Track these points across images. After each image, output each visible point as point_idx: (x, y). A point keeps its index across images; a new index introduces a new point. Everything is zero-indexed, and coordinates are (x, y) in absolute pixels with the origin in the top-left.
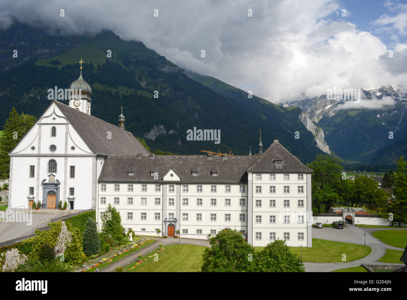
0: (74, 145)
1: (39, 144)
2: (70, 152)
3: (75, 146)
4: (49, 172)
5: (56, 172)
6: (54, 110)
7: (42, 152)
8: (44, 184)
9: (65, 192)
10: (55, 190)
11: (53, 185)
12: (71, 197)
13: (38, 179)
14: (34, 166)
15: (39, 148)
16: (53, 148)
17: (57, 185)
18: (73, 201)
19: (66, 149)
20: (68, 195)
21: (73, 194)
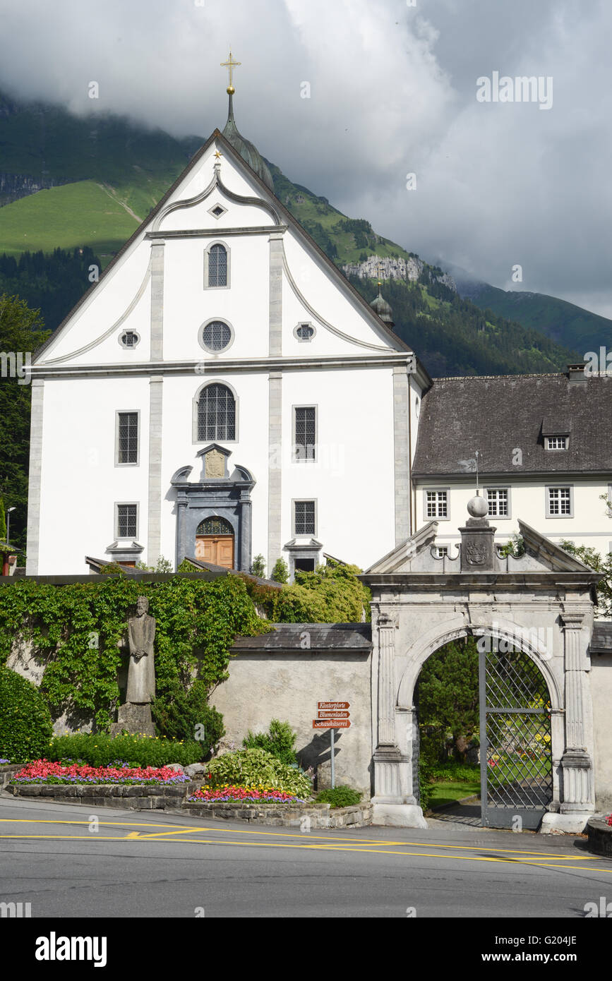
0: (307, 318)
1: (152, 319)
2: (292, 348)
3: (314, 324)
4: (202, 437)
5: (232, 436)
6: (217, 173)
7: (171, 356)
8: (183, 490)
9: (274, 521)
10: (230, 516)
11: (219, 494)
12: (304, 540)
13: (155, 468)
14: (134, 416)
15: (157, 336)
16: (217, 334)
17: (239, 488)
18: (313, 560)
19: (275, 335)
20: (287, 533)
21: (311, 529)
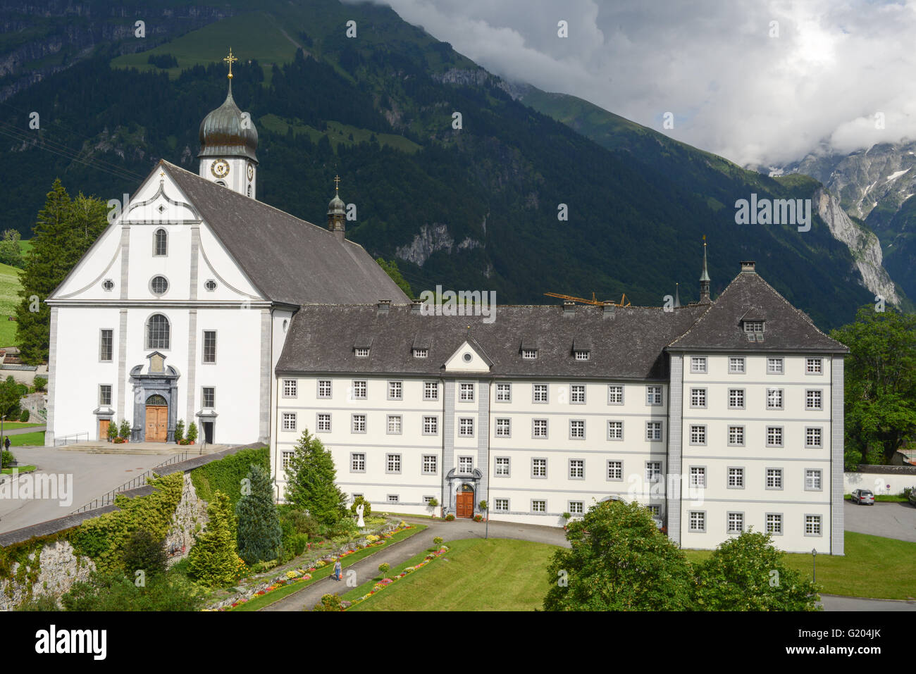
0: (213, 277)
1: (122, 274)
2: (203, 295)
3: (217, 281)
4: (150, 346)
5: (167, 347)
6: (162, 186)
7: (133, 296)
8: (138, 379)
9: (191, 399)
10: (166, 395)
11: (159, 381)
12: (207, 411)
13: (122, 364)
14: (110, 332)
15: (124, 284)
16: (160, 285)
17: (170, 379)
18: (212, 423)
19: (193, 286)
20: (198, 406)
21: (212, 404)
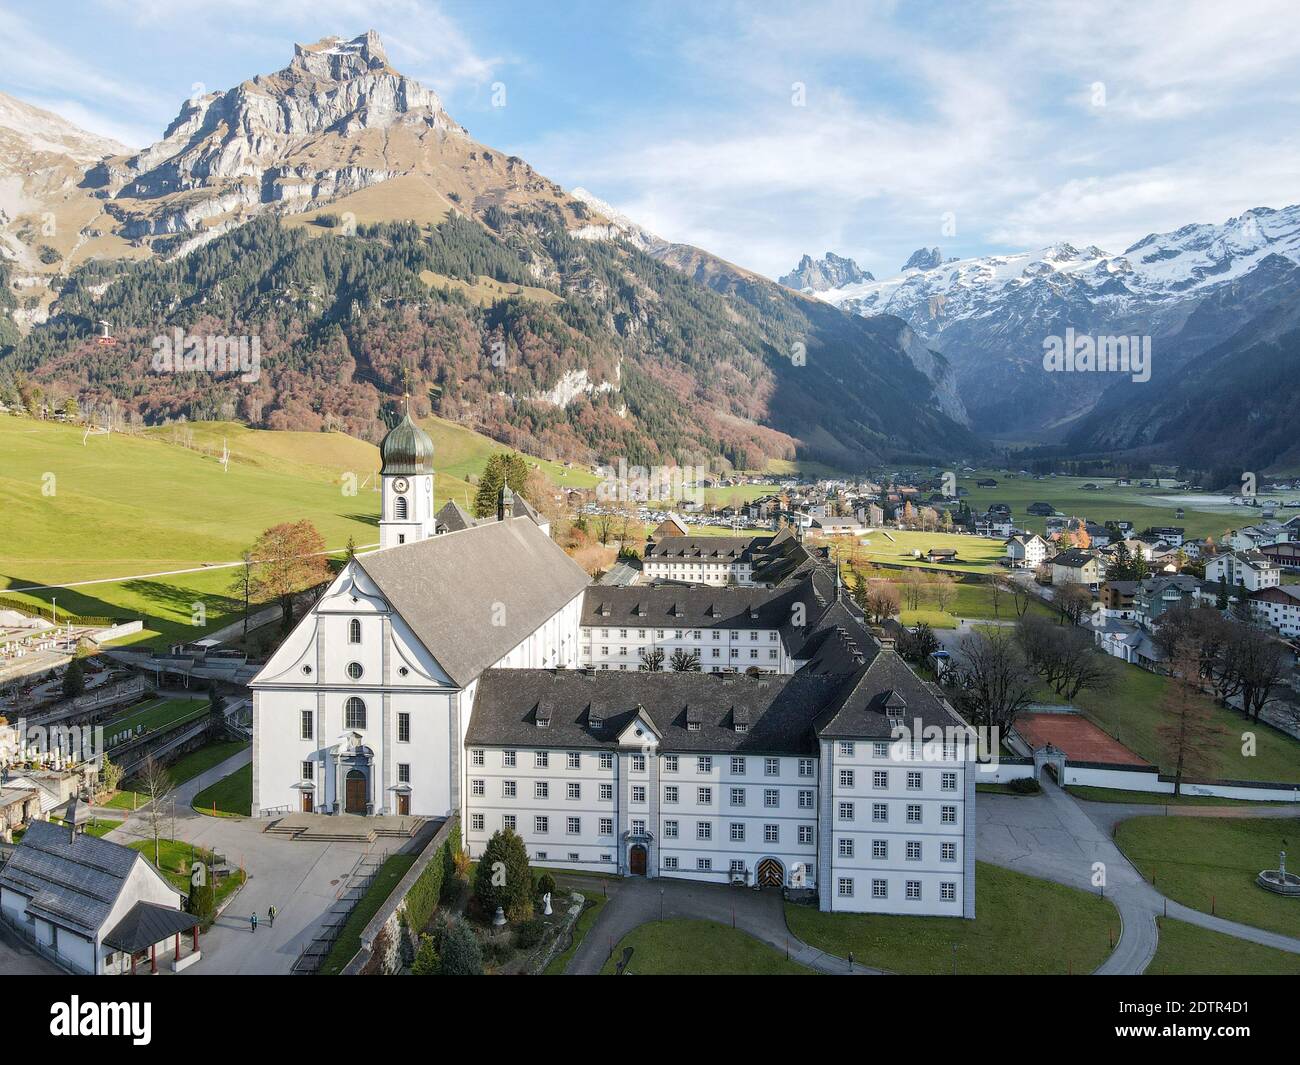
0: (405, 665)
1: (318, 660)
2: (395, 679)
3: (408, 668)
4: (348, 727)
5: (364, 727)
6: (351, 579)
7: (329, 679)
8: (338, 756)
9: (385, 776)
10: (363, 770)
11: (357, 758)
12: (403, 786)
13: (321, 742)
14: (310, 713)
15: (321, 669)
16: (356, 670)
17: (366, 757)
18: (408, 796)
19: (385, 672)
20: (394, 780)
21: (407, 780)
